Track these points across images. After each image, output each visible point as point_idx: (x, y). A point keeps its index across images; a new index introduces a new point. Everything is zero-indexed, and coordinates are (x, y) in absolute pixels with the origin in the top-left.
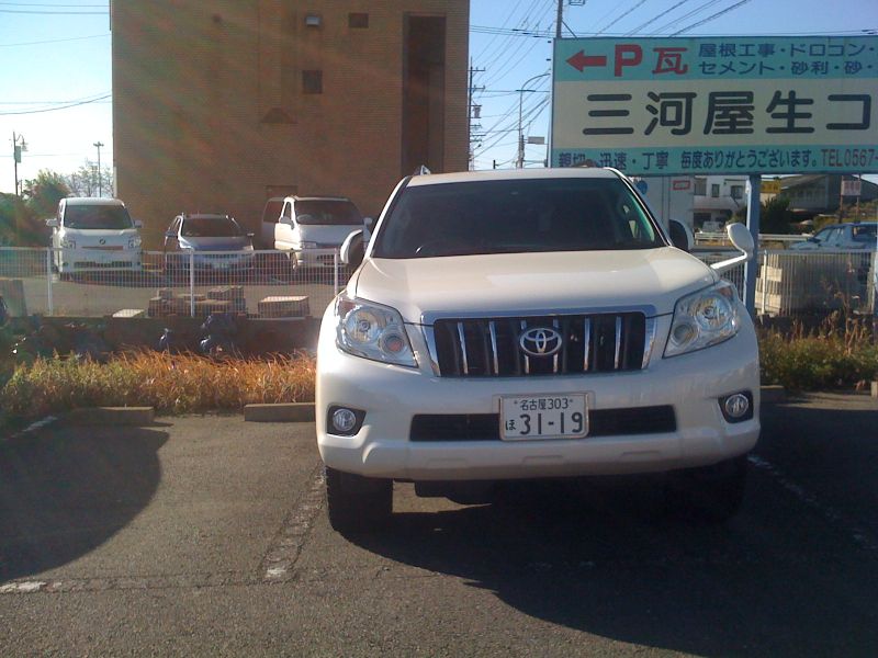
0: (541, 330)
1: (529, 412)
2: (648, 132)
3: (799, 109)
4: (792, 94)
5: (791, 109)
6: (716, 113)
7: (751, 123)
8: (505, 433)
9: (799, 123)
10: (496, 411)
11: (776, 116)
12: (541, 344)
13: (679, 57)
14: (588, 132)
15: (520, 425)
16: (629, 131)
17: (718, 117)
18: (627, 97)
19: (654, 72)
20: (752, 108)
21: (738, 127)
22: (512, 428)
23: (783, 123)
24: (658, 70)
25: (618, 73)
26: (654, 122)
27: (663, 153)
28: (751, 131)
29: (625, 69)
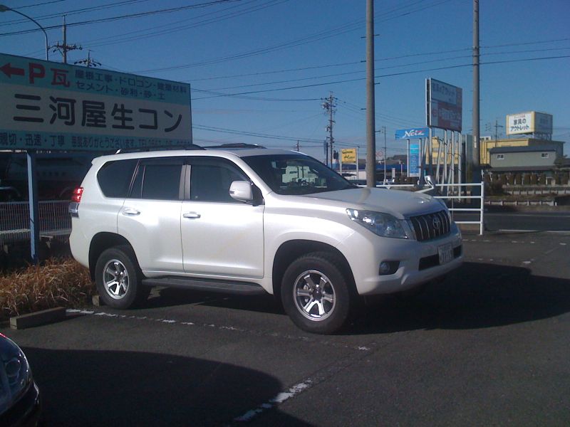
1: (443, 252)
2: (52, 122)
3: (127, 115)
4: (122, 106)
5: (123, 115)
6: (87, 113)
7: (105, 122)
9: (127, 123)
10: (437, 253)
11: (116, 118)
13: (64, 75)
14: (17, 119)
16: (41, 120)
17: (88, 116)
18: (38, 98)
19: (52, 84)
20: (105, 112)
21: (99, 123)
22: (441, 259)
23: (119, 123)
24: (54, 83)
26: (55, 115)
27: (61, 136)
28: (105, 126)
29: (36, 79)
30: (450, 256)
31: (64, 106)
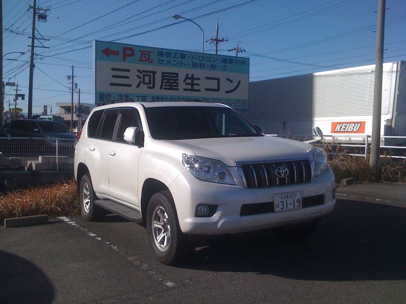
0: (281, 168)
2: (138, 86)
3: (195, 82)
4: (192, 75)
5: (192, 81)
6: (165, 81)
7: (178, 86)
8: (276, 209)
9: (195, 87)
11: (187, 84)
12: (282, 172)
13: (149, 55)
14: (112, 84)
15: (281, 205)
16: (130, 85)
18: (129, 71)
20: (178, 80)
21: (173, 87)
22: (278, 207)
23: (189, 87)
24: (141, 60)
25: (124, 59)
26: (140, 83)
27: (144, 96)
28: (178, 89)
29: (127, 58)
30: (297, 204)
31: (148, 75)
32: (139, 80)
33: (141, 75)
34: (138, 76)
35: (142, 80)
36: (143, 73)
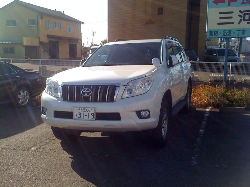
0: (86, 89)
1: (80, 112)
2: (239, 23)
8: (75, 117)
10: (72, 111)
12: (86, 93)
14: (219, 24)
15: (78, 116)
16: (233, 23)
18: (232, 12)
19: (242, 4)
22: (76, 116)
24: (243, 3)
25: (229, 5)
26: (241, 20)
27: (244, 30)
29: (232, 3)
30: (91, 117)
31: (247, 14)
32: (240, 18)
33: (242, 15)
34: (240, 16)
35: (242, 18)
36: (244, 13)
